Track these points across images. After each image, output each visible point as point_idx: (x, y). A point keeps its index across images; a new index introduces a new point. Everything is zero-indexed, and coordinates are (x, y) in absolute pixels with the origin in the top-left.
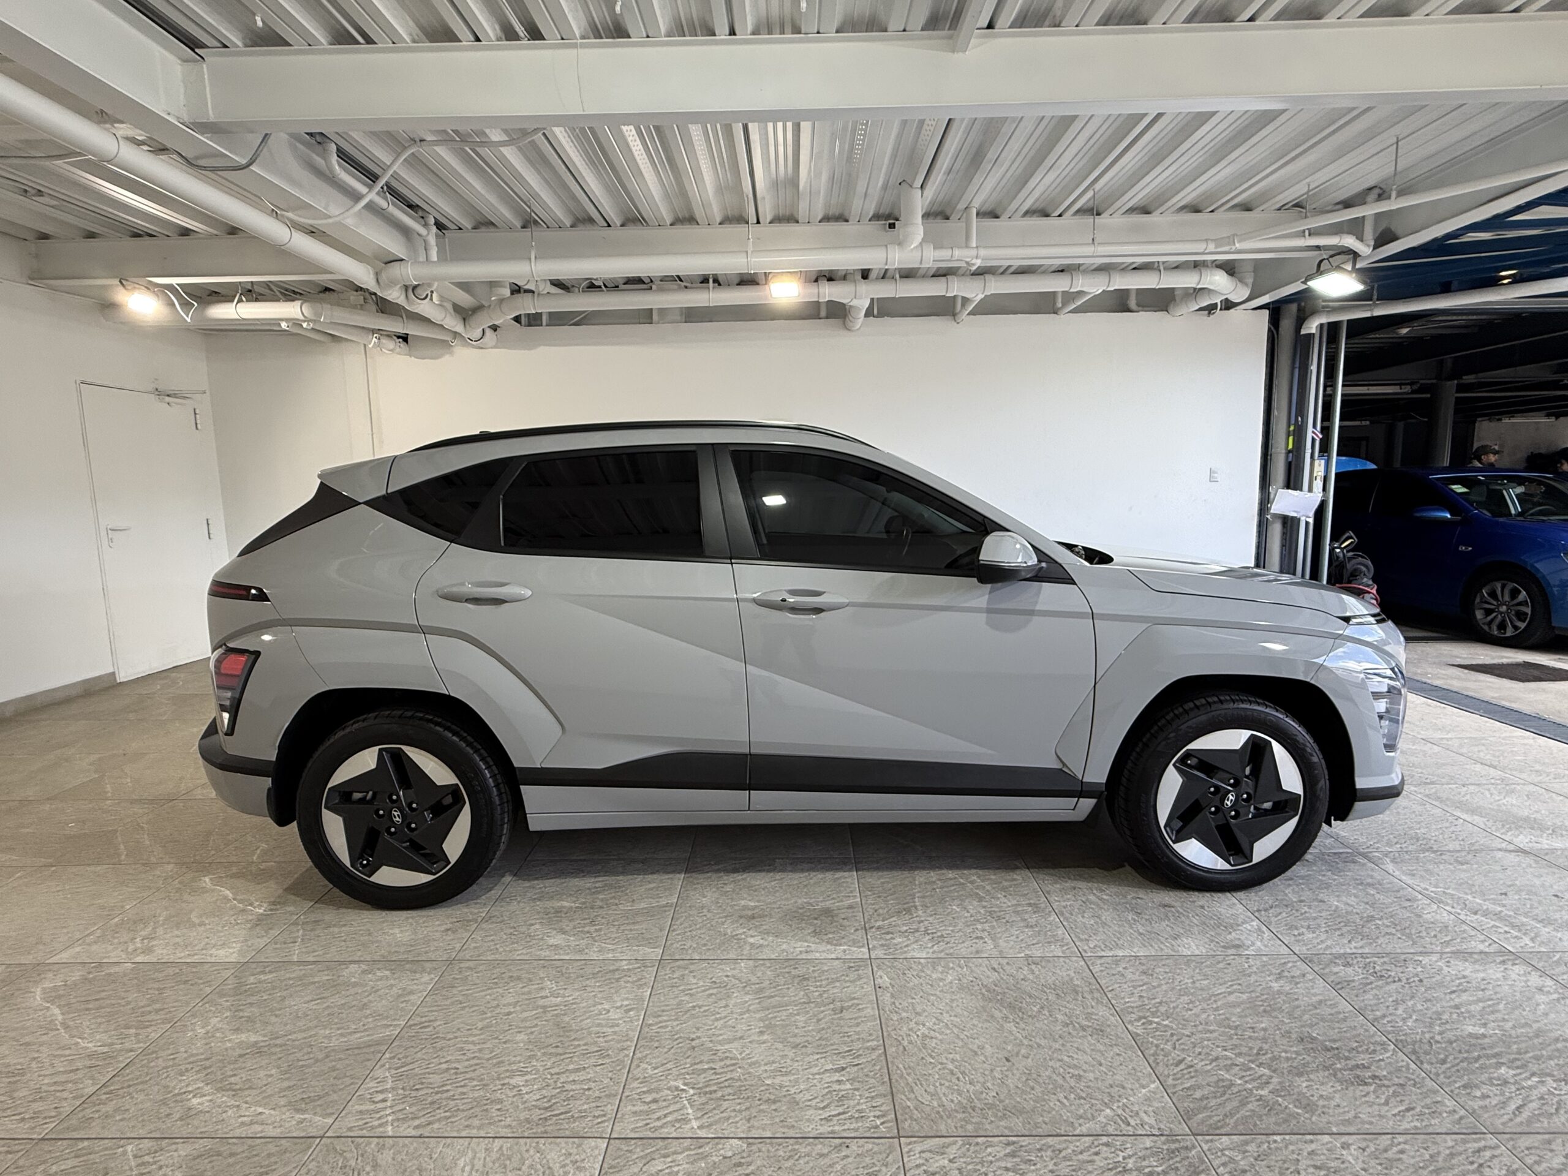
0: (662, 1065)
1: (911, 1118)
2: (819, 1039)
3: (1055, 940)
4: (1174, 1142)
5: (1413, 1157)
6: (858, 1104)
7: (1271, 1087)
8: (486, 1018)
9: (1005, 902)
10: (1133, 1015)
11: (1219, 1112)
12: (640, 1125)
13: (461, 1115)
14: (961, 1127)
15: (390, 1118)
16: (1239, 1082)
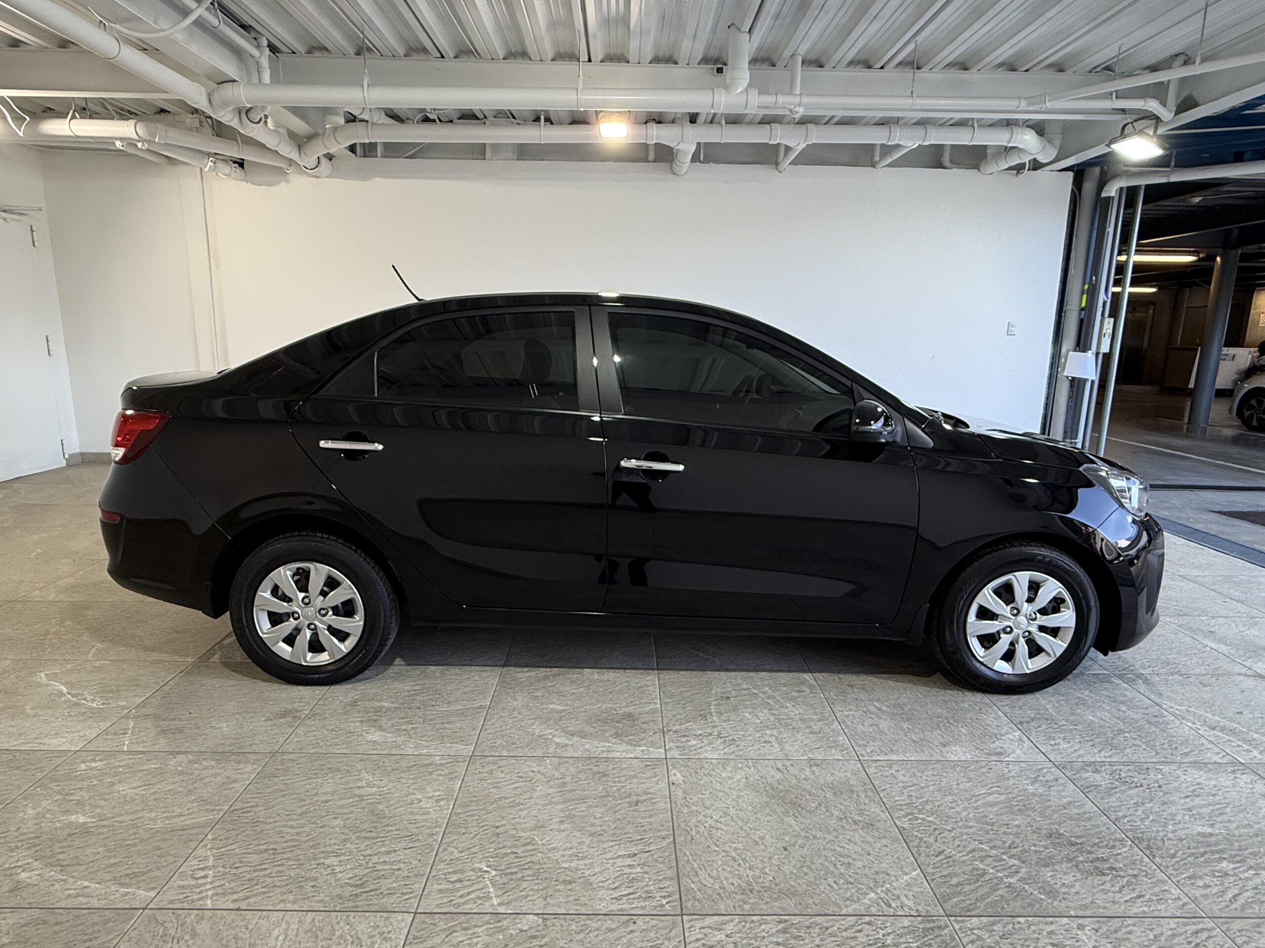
0: (468, 849)
1: (694, 898)
2: (615, 829)
3: (836, 746)
4: (929, 922)
5: (1139, 937)
6: (647, 885)
7: (1020, 875)
8: (305, 805)
9: (793, 711)
10: (901, 812)
11: (971, 897)
12: (445, 901)
13: (278, 890)
14: (740, 907)
15: (210, 893)
16: (992, 871)
